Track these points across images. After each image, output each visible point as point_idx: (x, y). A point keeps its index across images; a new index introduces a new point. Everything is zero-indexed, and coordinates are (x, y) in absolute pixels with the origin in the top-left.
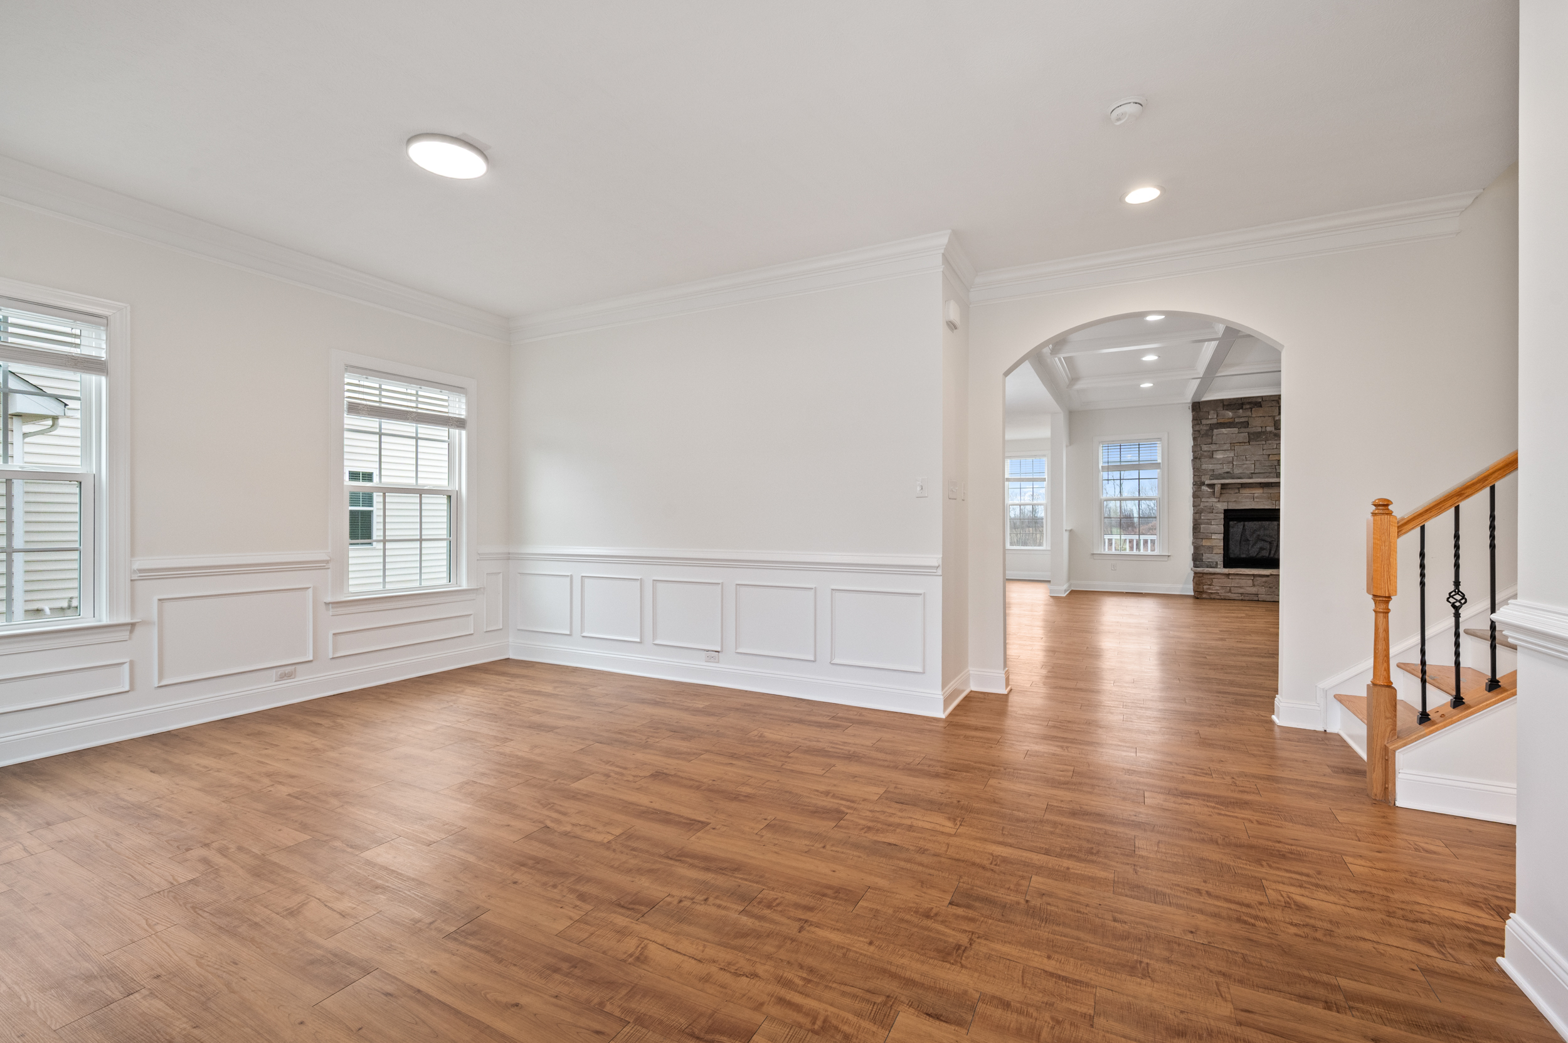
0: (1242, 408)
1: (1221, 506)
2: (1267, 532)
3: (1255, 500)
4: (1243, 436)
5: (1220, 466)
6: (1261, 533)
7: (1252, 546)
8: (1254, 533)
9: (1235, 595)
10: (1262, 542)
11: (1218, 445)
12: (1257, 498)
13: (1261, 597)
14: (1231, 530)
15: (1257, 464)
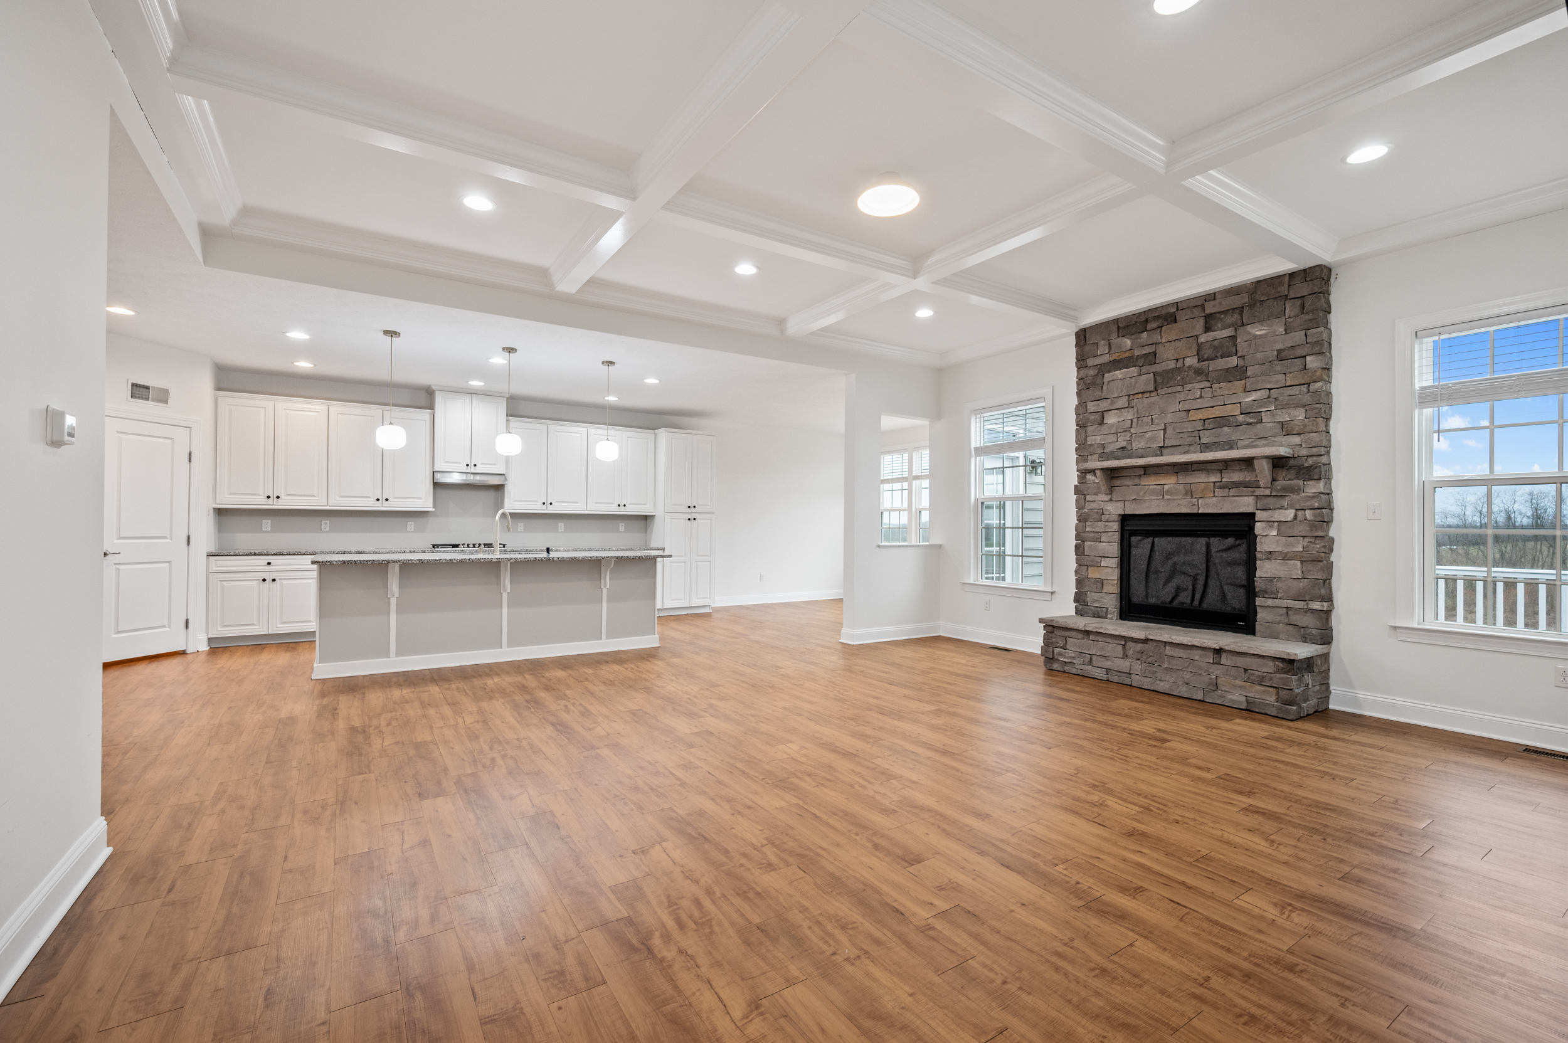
0: (1146, 331)
1: (1115, 509)
2: (1189, 558)
3: (1166, 497)
4: (1145, 381)
5: (1113, 438)
6: (1179, 559)
7: (1165, 585)
8: (1168, 558)
9: (1098, 670)
10: (1183, 576)
11: (1109, 401)
12: (1169, 492)
13: (1136, 680)
14: (1134, 552)
15: (1169, 431)
